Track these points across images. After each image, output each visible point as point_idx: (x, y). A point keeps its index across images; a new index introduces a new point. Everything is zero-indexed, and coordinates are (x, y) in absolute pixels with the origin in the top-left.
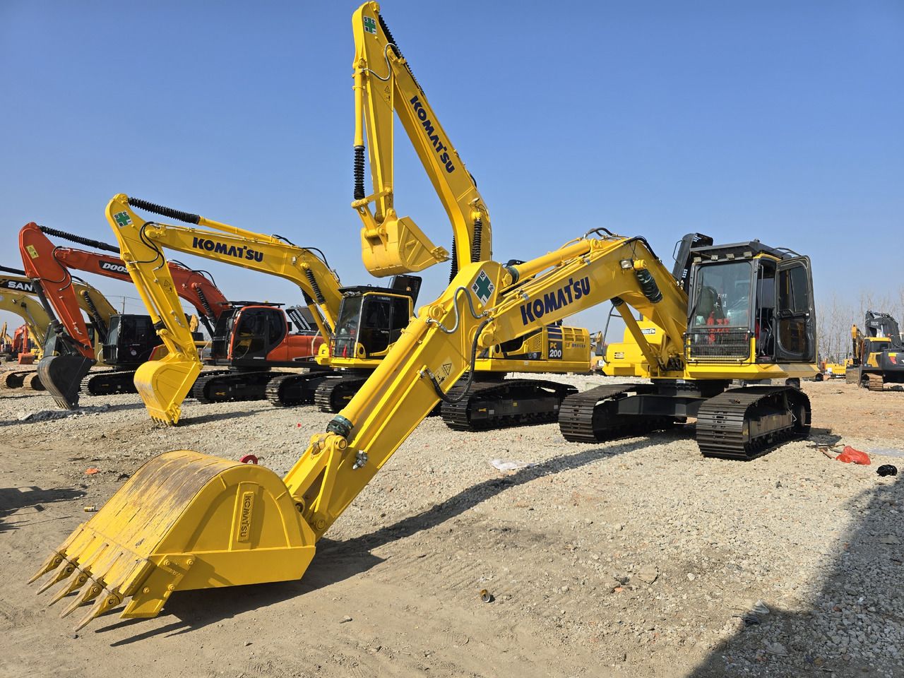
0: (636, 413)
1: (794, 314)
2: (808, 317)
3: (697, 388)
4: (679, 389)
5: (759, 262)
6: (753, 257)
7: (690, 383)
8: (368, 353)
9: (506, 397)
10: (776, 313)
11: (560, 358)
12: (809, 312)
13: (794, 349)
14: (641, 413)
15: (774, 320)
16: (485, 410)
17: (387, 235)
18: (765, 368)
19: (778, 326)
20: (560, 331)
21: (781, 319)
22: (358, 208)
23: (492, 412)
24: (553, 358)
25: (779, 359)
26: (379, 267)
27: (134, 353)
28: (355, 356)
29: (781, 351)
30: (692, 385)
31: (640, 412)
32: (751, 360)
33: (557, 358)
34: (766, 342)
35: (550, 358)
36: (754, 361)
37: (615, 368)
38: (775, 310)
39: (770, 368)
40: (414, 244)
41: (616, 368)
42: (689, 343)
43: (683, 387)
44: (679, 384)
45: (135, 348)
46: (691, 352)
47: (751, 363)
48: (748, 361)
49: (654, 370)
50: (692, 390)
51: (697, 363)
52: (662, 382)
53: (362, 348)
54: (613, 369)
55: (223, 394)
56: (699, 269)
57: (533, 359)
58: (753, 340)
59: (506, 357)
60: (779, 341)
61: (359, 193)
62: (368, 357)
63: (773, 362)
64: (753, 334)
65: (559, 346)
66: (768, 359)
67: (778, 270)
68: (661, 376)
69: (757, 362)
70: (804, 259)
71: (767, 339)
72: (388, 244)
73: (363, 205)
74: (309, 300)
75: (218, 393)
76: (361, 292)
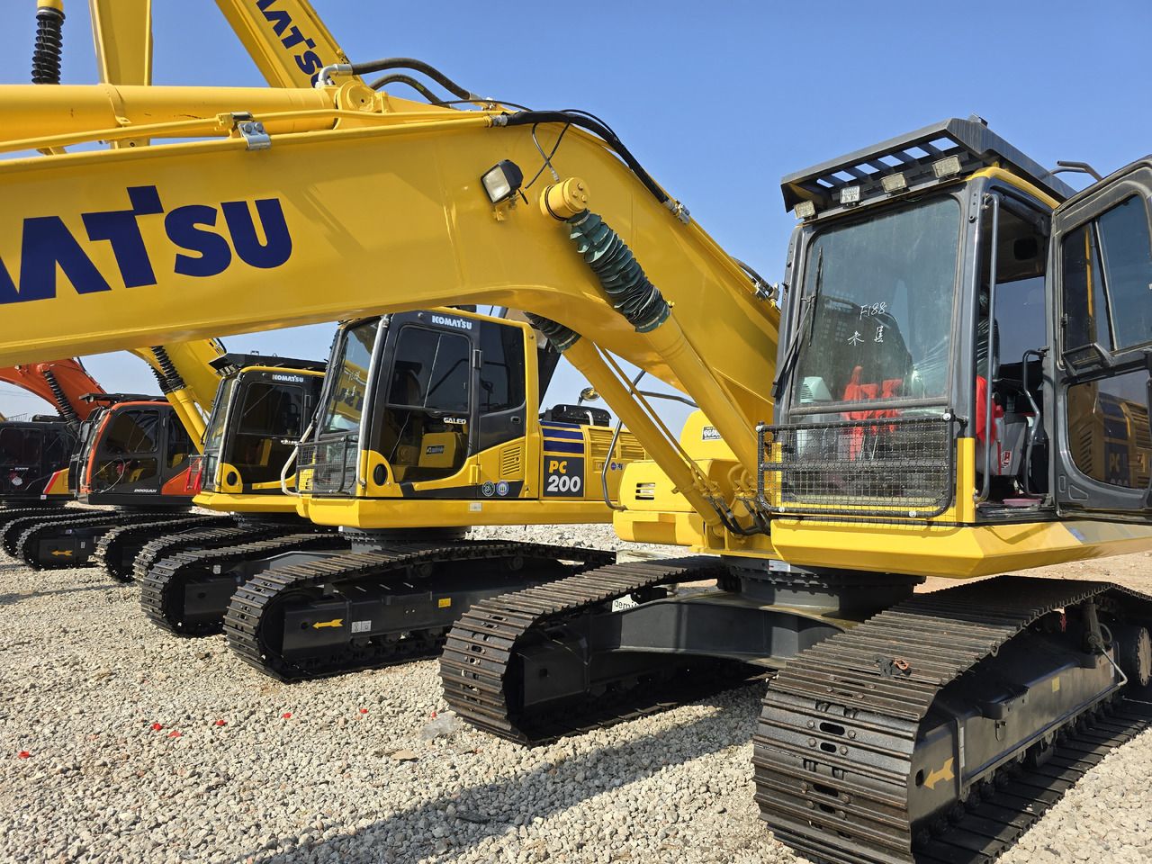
0: (669, 650)
1: (1112, 360)
3: (825, 586)
4: (781, 586)
5: (985, 189)
6: (963, 175)
7: (803, 572)
8: (248, 482)
9: (422, 585)
10: (1052, 365)
11: (580, 494)
13: (1115, 476)
14: (681, 650)
15: (1047, 388)
16: (336, 623)
18: (1012, 541)
19: (1061, 404)
20: (580, 436)
21: (1070, 381)
23: (362, 626)
24: (559, 494)
25: (1066, 506)
27: (17, 482)
28: (217, 489)
29: (1072, 483)
30: (808, 577)
31: (677, 646)
32: (960, 512)
33: (569, 494)
34: (1024, 452)
35: (547, 494)
36: (969, 517)
37: (635, 523)
38: (1051, 355)
39: (1033, 538)
41: (637, 525)
42: (779, 457)
43: (789, 582)
44: (775, 574)
45: (19, 474)
46: (784, 485)
47: (961, 525)
48: (951, 514)
49: (716, 532)
50: (813, 589)
51: (801, 518)
52: (737, 565)
53: (233, 473)
54: (630, 525)
55: (67, 553)
56: (812, 240)
57: (496, 497)
58: (967, 445)
59: (410, 495)
60: (1064, 452)
62: (247, 491)
63: (1049, 516)
64: (963, 424)
65: (575, 468)
66: (1031, 505)
67: (1056, 233)
68: (732, 549)
69: (983, 519)
71: (1025, 446)
74: (164, 387)
75: (56, 553)
76: (237, 367)
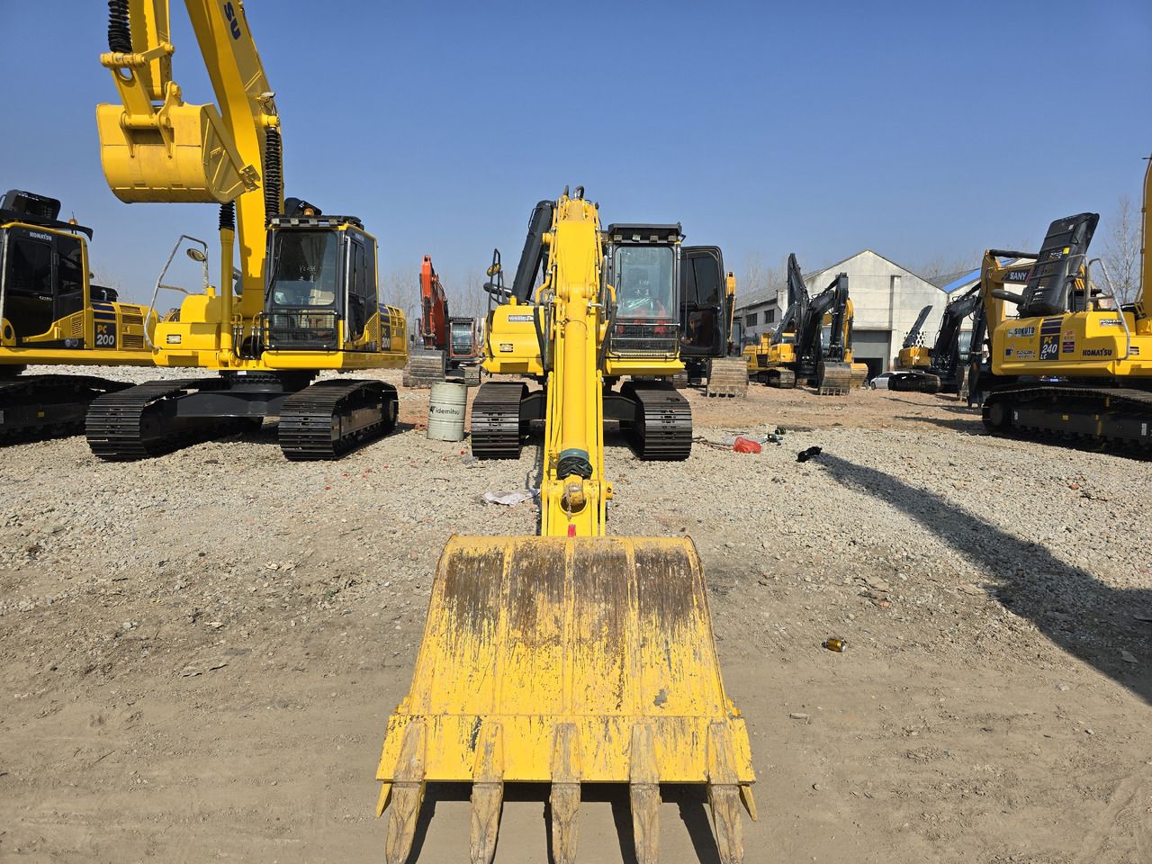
2: (720, 310)
8: (19, 337)
12: (720, 306)
17: (172, 129)
22: (116, 68)
26: (144, 185)
40: (220, 154)
53: (8, 327)
61: (120, 38)
62: (21, 345)
70: (715, 250)
72: (173, 146)
73: (132, 66)
